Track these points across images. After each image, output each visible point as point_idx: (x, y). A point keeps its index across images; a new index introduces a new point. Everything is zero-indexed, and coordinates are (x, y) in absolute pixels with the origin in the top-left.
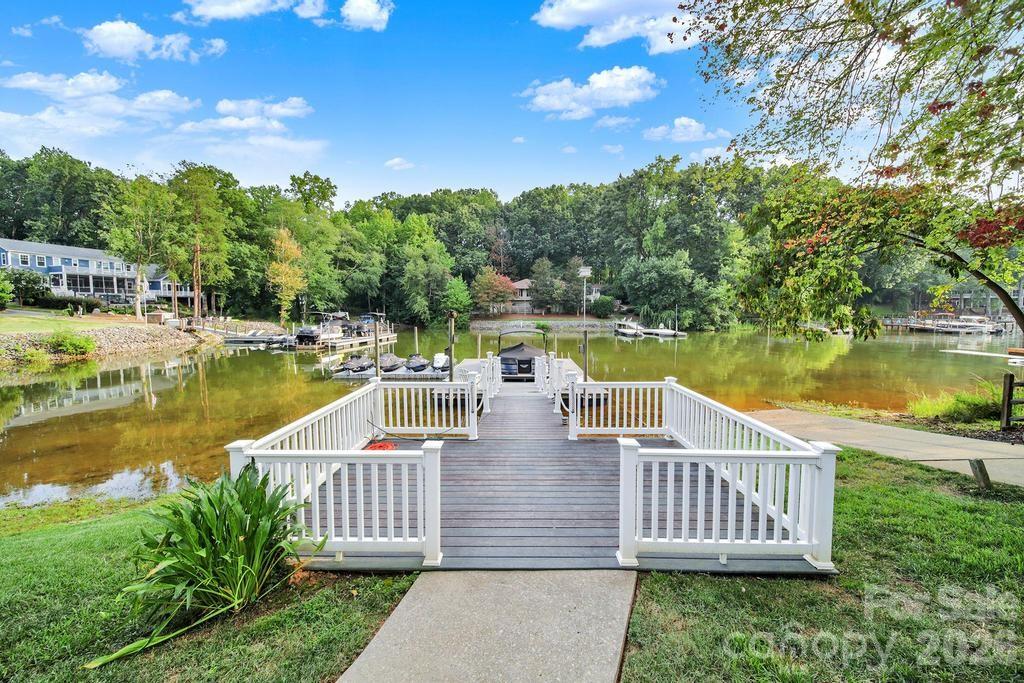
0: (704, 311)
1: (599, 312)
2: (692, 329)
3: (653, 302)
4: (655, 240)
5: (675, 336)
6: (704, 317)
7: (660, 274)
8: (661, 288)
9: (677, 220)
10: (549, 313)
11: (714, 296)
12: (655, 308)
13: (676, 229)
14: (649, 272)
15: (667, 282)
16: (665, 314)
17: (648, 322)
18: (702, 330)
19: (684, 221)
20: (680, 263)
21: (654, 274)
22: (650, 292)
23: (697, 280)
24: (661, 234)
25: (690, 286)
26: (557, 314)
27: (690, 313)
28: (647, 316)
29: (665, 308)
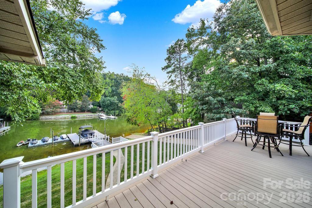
0: (121, 111)
1: (93, 111)
2: (118, 115)
3: (109, 108)
4: (109, 93)
5: (115, 118)
6: (121, 112)
7: (110, 102)
8: (111, 105)
9: (114, 88)
10: (75, 111)
11: (123, 107)
12: (109, 110)
13: (114, 91)
14: (108, 101)
15: (112, 104)
16: (112, 112)
17: (107, 114)
18: (120, 115)
19: (116, 89)
20: (115, 99)
21: (109, 102)
22: (108, 106)
23: (119, 103)
24: (110, 91)
25: (117, 105)
26: (78, 112)
27: (118, 111)
28: (107, 112)
29: (112, 110)
